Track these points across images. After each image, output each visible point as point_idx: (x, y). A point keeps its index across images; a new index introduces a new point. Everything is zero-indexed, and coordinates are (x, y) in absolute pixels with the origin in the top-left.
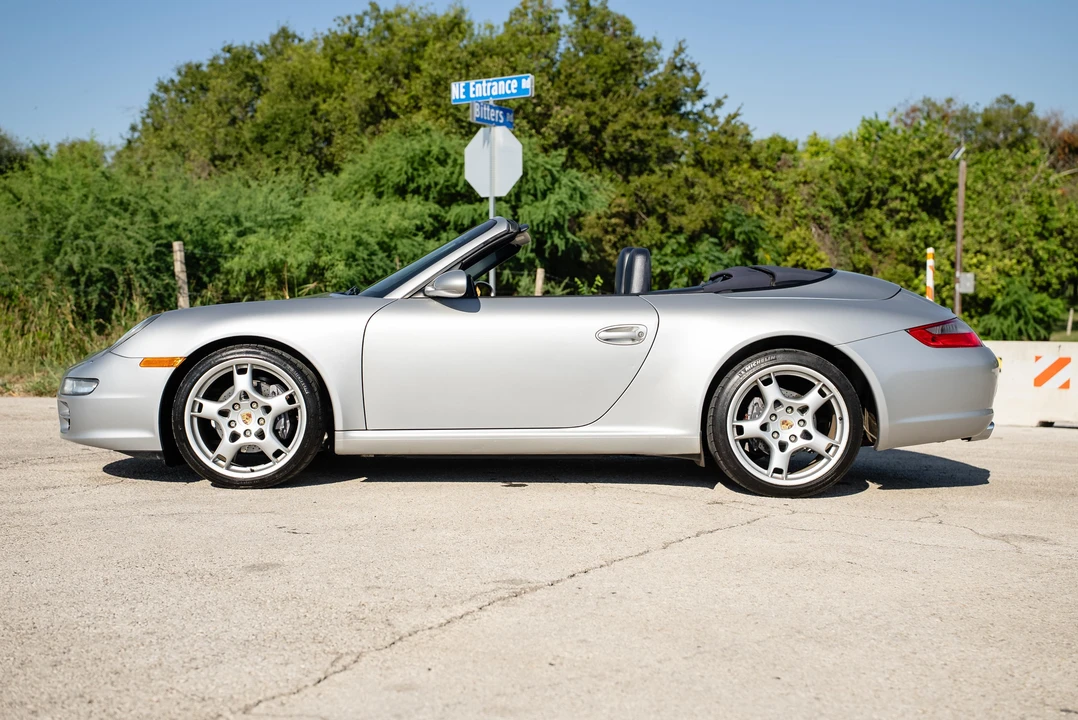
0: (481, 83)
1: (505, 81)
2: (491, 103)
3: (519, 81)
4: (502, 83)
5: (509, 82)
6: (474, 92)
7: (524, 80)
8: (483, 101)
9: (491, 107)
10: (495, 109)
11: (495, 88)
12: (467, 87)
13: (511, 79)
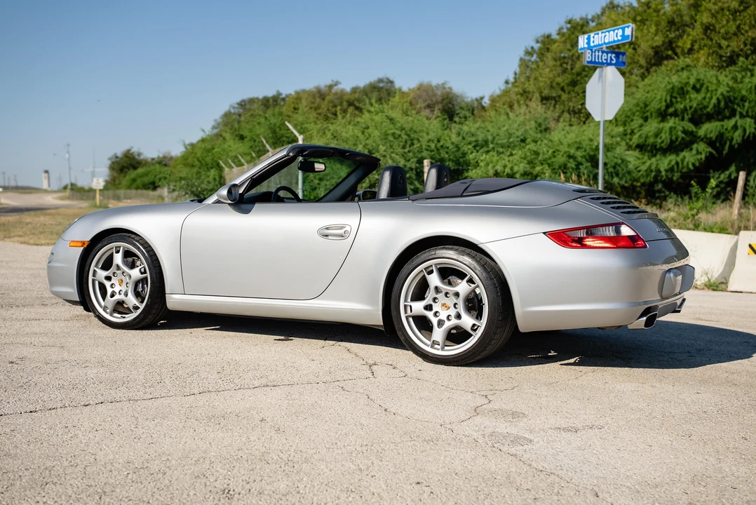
0: (598, 34)
1: (614, 31)
2: (604, 49)
3: (623, 29)
4: (612, 32)
5: (616, 31)
6: (593, 42)
7: (626, 29)
8: (599, 48)
9: (603, 52)
10: (607, 53)
11: (607, 37)
12: (589, 39)
13: (618, 29)
